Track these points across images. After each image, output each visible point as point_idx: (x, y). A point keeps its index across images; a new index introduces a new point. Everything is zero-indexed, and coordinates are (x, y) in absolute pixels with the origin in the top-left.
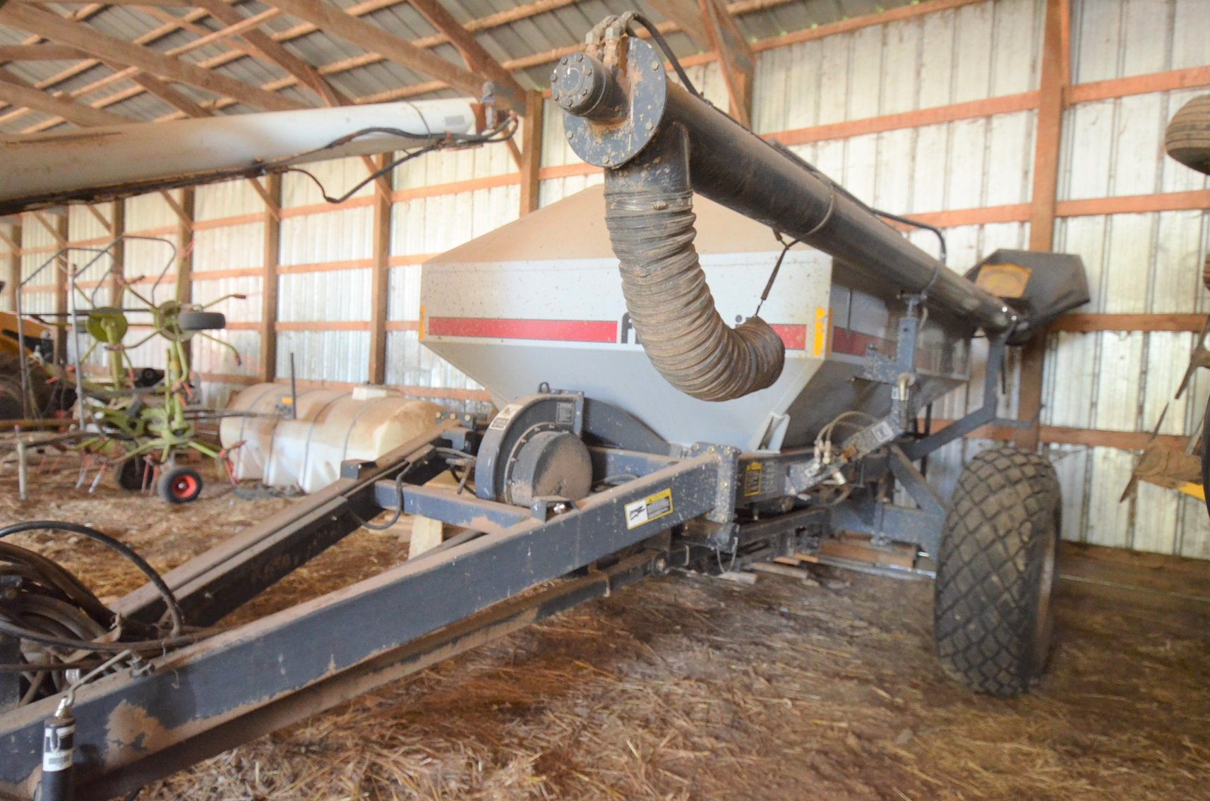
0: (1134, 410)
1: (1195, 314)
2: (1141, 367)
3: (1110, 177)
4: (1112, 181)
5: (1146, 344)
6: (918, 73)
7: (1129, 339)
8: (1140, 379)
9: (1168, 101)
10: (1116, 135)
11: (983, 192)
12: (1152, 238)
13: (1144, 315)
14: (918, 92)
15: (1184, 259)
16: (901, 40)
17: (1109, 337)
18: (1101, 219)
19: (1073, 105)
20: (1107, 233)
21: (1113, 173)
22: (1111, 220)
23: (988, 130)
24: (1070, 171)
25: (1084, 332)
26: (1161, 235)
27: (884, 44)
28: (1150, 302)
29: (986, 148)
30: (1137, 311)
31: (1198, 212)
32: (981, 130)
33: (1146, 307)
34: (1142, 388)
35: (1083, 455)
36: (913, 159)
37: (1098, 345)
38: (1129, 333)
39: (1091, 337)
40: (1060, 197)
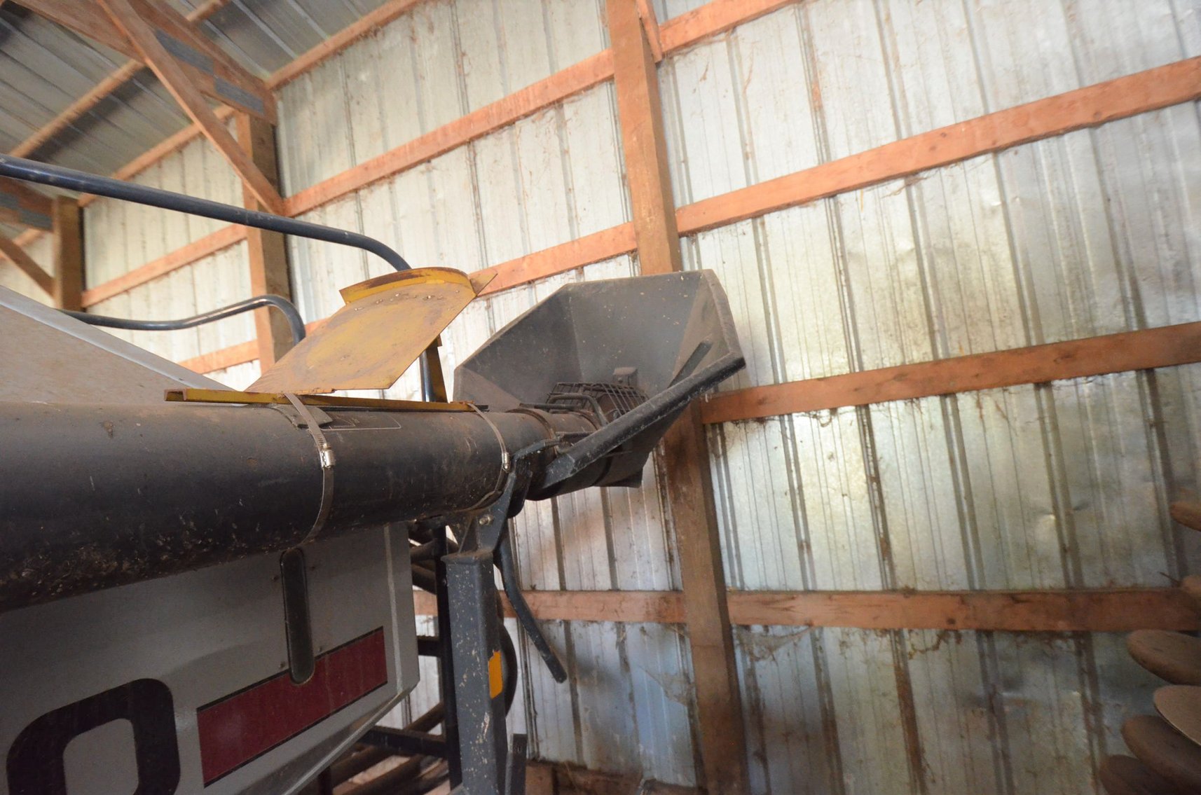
0: (873, 550)
1: (937, 362)
2: (867, 469)
3: (746, 156)
4: (750, 161)
5: (866, 428)
6: (460, 66)
7: (835, 420)
8: (870, 490)
9: (806, 17)
10: (740, 90)
11: (572, 220)
12: (833, 240)
13: (852, 374)
14: (464, 95)
15: (894, 268)
16: (431, 28)
17: (801, 422)
18: (747, 226)
19: (668, 55)
20: (760, 247)
21: (748, 149)
22: (763, 224)
23: (561, 125)
24: (685, 161)
25: (761, 420)
26: (847, 233)
27: (413, 39)
28: (855, 352)
29: (565, 152)
30: (836, 372)
31: (900, 183)
32: (552, 127)
33: (851, 363)
34: (879, 507)
35: (806, 640)
36: (476, 189)
37: (789, 438)
38: (834, 411)
39: (774, 426)
40: (678, 203)
